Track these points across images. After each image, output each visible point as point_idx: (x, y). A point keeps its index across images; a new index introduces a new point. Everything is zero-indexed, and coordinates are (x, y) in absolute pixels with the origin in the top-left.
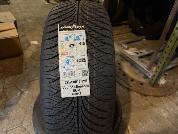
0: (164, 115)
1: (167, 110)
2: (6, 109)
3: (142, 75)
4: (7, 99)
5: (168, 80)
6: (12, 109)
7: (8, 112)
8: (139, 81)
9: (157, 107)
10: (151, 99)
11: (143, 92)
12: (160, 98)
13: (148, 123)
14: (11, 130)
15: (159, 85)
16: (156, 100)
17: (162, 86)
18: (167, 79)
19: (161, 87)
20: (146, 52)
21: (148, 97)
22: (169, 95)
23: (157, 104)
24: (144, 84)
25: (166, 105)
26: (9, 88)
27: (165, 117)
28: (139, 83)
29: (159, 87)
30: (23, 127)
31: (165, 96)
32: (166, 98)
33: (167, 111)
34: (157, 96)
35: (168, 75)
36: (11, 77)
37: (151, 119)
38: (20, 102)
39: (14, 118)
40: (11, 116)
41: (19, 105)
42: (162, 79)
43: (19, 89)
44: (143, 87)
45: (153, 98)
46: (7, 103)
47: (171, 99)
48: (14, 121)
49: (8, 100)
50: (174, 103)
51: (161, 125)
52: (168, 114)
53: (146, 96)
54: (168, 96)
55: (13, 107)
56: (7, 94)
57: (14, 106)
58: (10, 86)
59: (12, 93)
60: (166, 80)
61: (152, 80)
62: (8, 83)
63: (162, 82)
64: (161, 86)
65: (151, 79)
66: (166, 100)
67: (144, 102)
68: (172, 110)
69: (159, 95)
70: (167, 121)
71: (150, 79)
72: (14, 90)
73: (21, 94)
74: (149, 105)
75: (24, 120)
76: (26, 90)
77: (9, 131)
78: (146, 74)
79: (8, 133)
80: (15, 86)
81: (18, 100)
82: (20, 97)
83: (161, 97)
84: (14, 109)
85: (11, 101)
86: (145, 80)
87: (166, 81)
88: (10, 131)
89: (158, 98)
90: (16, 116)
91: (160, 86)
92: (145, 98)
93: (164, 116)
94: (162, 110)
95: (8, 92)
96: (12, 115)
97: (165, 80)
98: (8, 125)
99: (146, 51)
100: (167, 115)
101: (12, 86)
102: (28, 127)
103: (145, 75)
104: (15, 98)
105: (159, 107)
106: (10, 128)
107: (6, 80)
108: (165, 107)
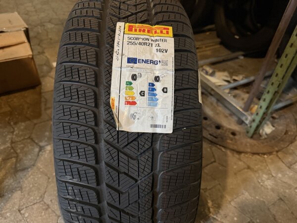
0: (267, 184)
1: (273, 176)
2: (17, 176)
3: (235, 118)
4: (18, 160)
5: (277, 127)
6: (27, 175)
7: (21, 180)
8: (230, 129)
9: (256, 171)
10: (247, 157)
11: (235, 147)
12: (263, 156)
13: (240, 197)
14: (26, 207)
15: (261, 136)
16: (256, 160)
17: (266, 137)
18: (275, 125)
19: (265, 139)
20: (242, 79)
21: (243, 154)
22: (277, 152)
23: (257, 167)
24: (237, 133)
25: (271, 167)
26: (20, 141)
27: (269, 187)
28: (229, 132)
29: (261, 138)
30: (45, 203)
31: (270, 153)
32: (271, 156)
33: (273, 178)
34: (258, 154)
35: (277, 119)
36: (23, 124)
37: (247, 191)
38: (39, 165)
39: (31, 188)
40: (25, 186)
41: (37, 168)
42: (268, 125)
43: (37, 144)
44: (235, 139)
45: (250, 156)
46: (18, 165)
47: (280, 158)
48: (30, 193)
49: (20, 160)
50: (284, 165)
51: (262, 199)
52: (273, 182)
53: (239, 153)
54: (275, 153)
55: (28, 171)
56: (19, 151)
57: (29, 169)
58: (22, 138)
59: (26, 149)
60: (273, 126)
61: (251, 127)
62: (19, 133)
63: (268, 129)
64: (264, 136)
65: (249, 126)
66: (271, 159)
67: (235, 164)
68: (280, 175)
69: (261, 152)
70: (272, 193)
71: (247, 125)
72: (29, 145)
73: (40, 150)
74: (244, 169)
75: (45, 192)
76: (47, 145)
77: (23, 209)
78: (241, 117)
79: (22, 212)
80: (29, 138)
81: (36, 160)
82: (38, 155)
83: (264, 154)
84: (30, 175)
85: (25, 162)
86: (240, 126)
87: (274, 129)
88: (25, 209)
89: (258, 157)
90: (33, 187)
91: (263, 138)
92: (237, 156)
93: (266, 186)
94: (264, 176)
95: (20, 149)
96: (28, 185)
97: (271, 127)
98: (21, 199)
99: (243, 77)
100: (272, 185)
101: (26, 137)
102: (52, 203)
103: (239, 119)
104: (30, 157)
105: (260, 172)
106: (24, 204)
107: (16, 129)
108: (269, 172)
